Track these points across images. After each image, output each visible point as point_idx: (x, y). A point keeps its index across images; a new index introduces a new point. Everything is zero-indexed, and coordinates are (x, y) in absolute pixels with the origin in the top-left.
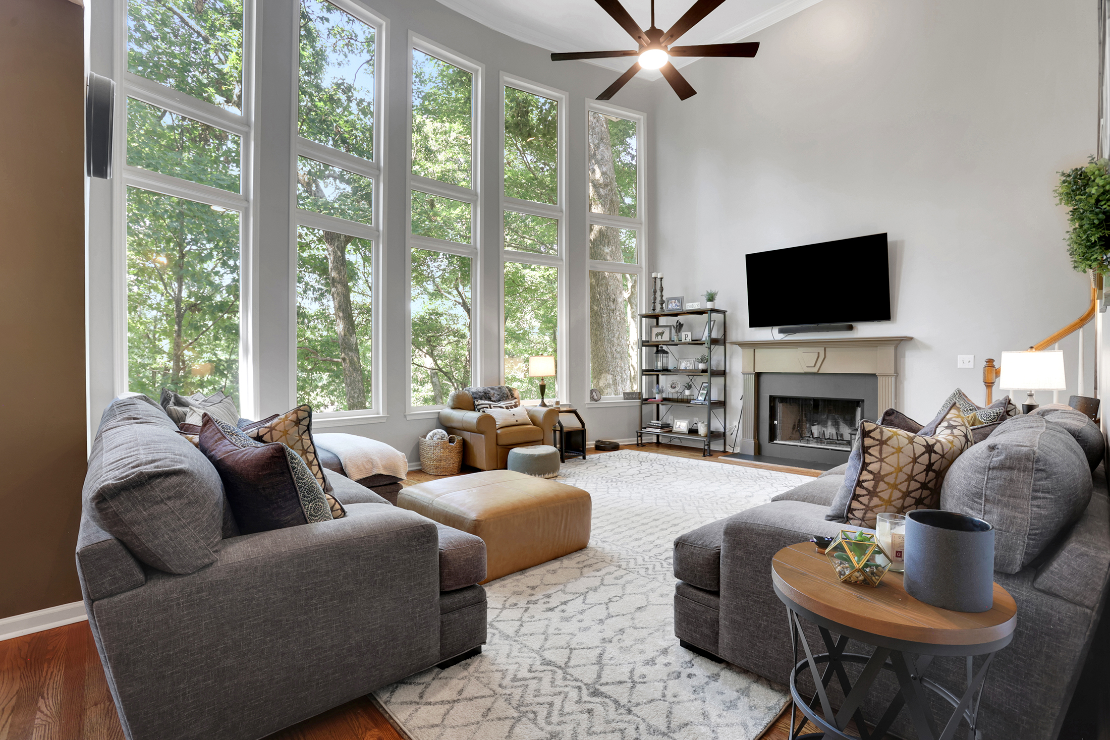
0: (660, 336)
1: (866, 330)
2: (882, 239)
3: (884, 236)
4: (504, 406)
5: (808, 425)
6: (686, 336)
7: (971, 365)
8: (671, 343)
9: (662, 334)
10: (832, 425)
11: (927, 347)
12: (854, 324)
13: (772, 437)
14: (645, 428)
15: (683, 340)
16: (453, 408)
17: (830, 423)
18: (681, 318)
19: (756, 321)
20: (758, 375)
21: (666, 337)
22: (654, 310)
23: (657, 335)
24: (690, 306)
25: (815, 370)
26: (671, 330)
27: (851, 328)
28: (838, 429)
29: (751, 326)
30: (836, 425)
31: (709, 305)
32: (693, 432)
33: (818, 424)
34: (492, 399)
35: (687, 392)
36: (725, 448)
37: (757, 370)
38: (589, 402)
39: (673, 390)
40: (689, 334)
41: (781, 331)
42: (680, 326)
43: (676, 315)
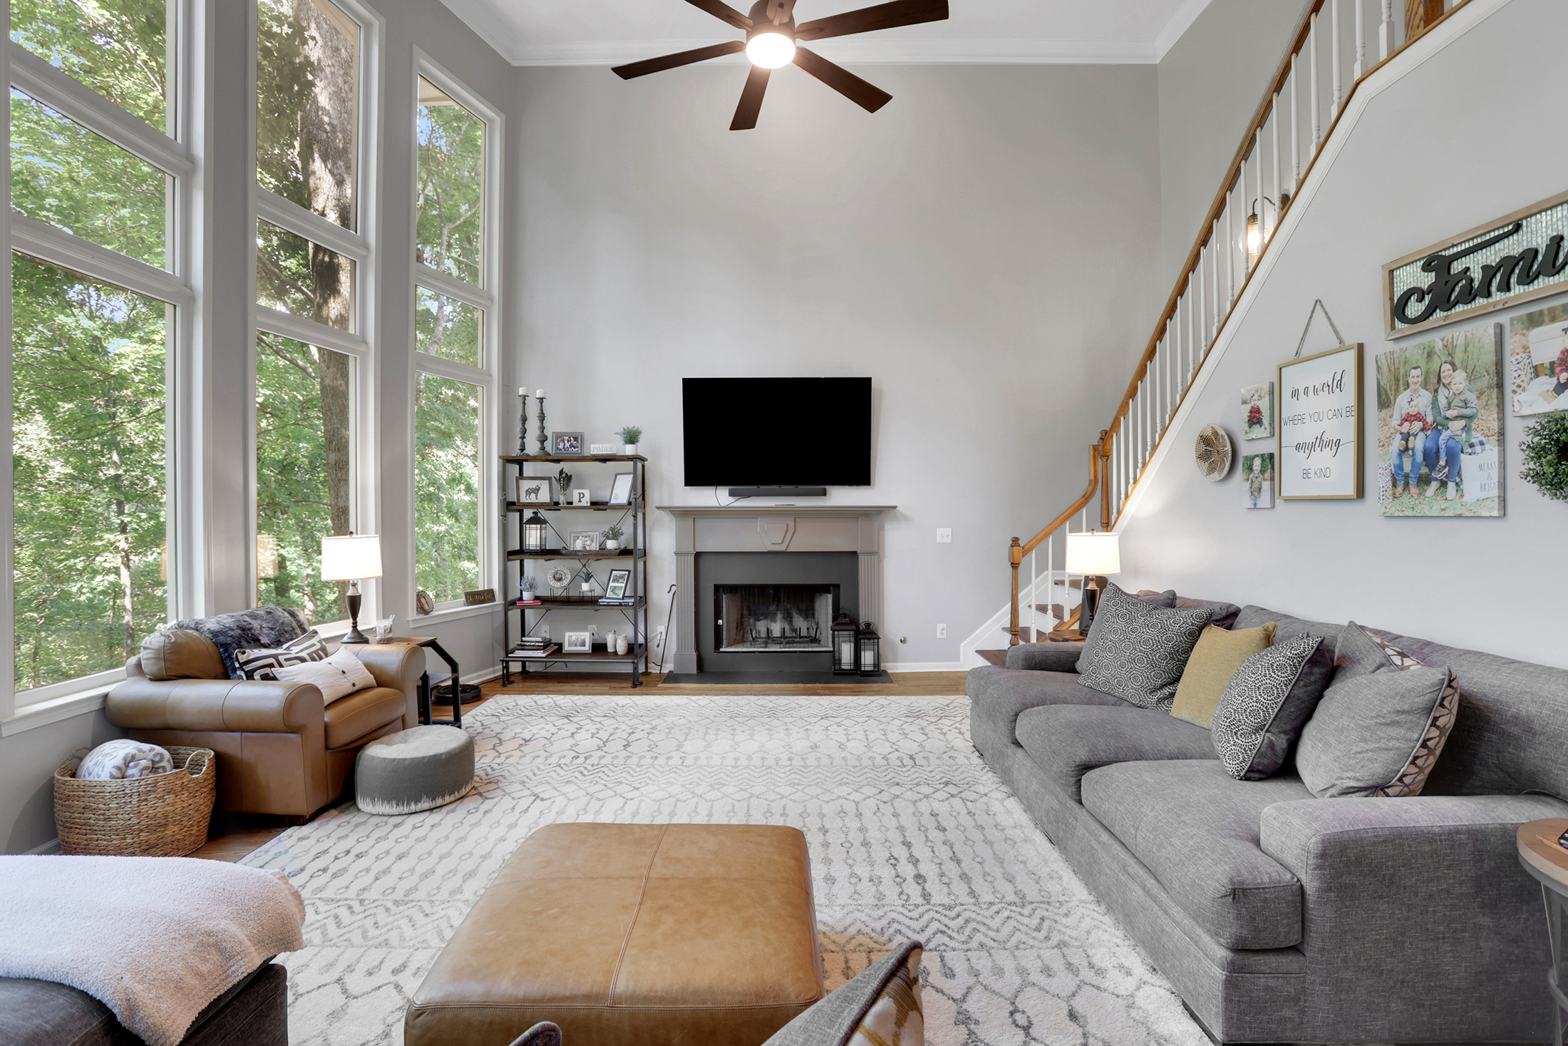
0: (533, 495)
1: (842, 496)
2: (866, 383)
3: (869, 380)
4: (304, 654)
5: (752, 621)
6: (581, 496)
7: (949, 540)
8: (554, 506)
9: (536, 490)
10: (784, 618)
11: (907, 519)
12: (828, 488)
13: (718, 643)
14: (513, 652)
15: (576, 504)
16: (158, 679)
17: (779, 616)
18: (567, 467)
19: (694, 476)
20: (698, 555)
21: (544, 496)
22: (522, 450)
23: (529, 492)
24: (595, 449)
25: (782, 548)
26: (550, 484)
27: (824, 493)
28: (791, 623)
29: (687, 484)
30: (788, 618)
31: (629, 450)
32: (599, 648)
33: (765, 618)
34: (264, 640)
35: (585, 587)
36: (647, 668)
37: (699, 549)
38: (416, 617)
39: (558, 584)
40: (587, 492)
41: (731, 494)
42: (565, 480)
43: (558, 461)
